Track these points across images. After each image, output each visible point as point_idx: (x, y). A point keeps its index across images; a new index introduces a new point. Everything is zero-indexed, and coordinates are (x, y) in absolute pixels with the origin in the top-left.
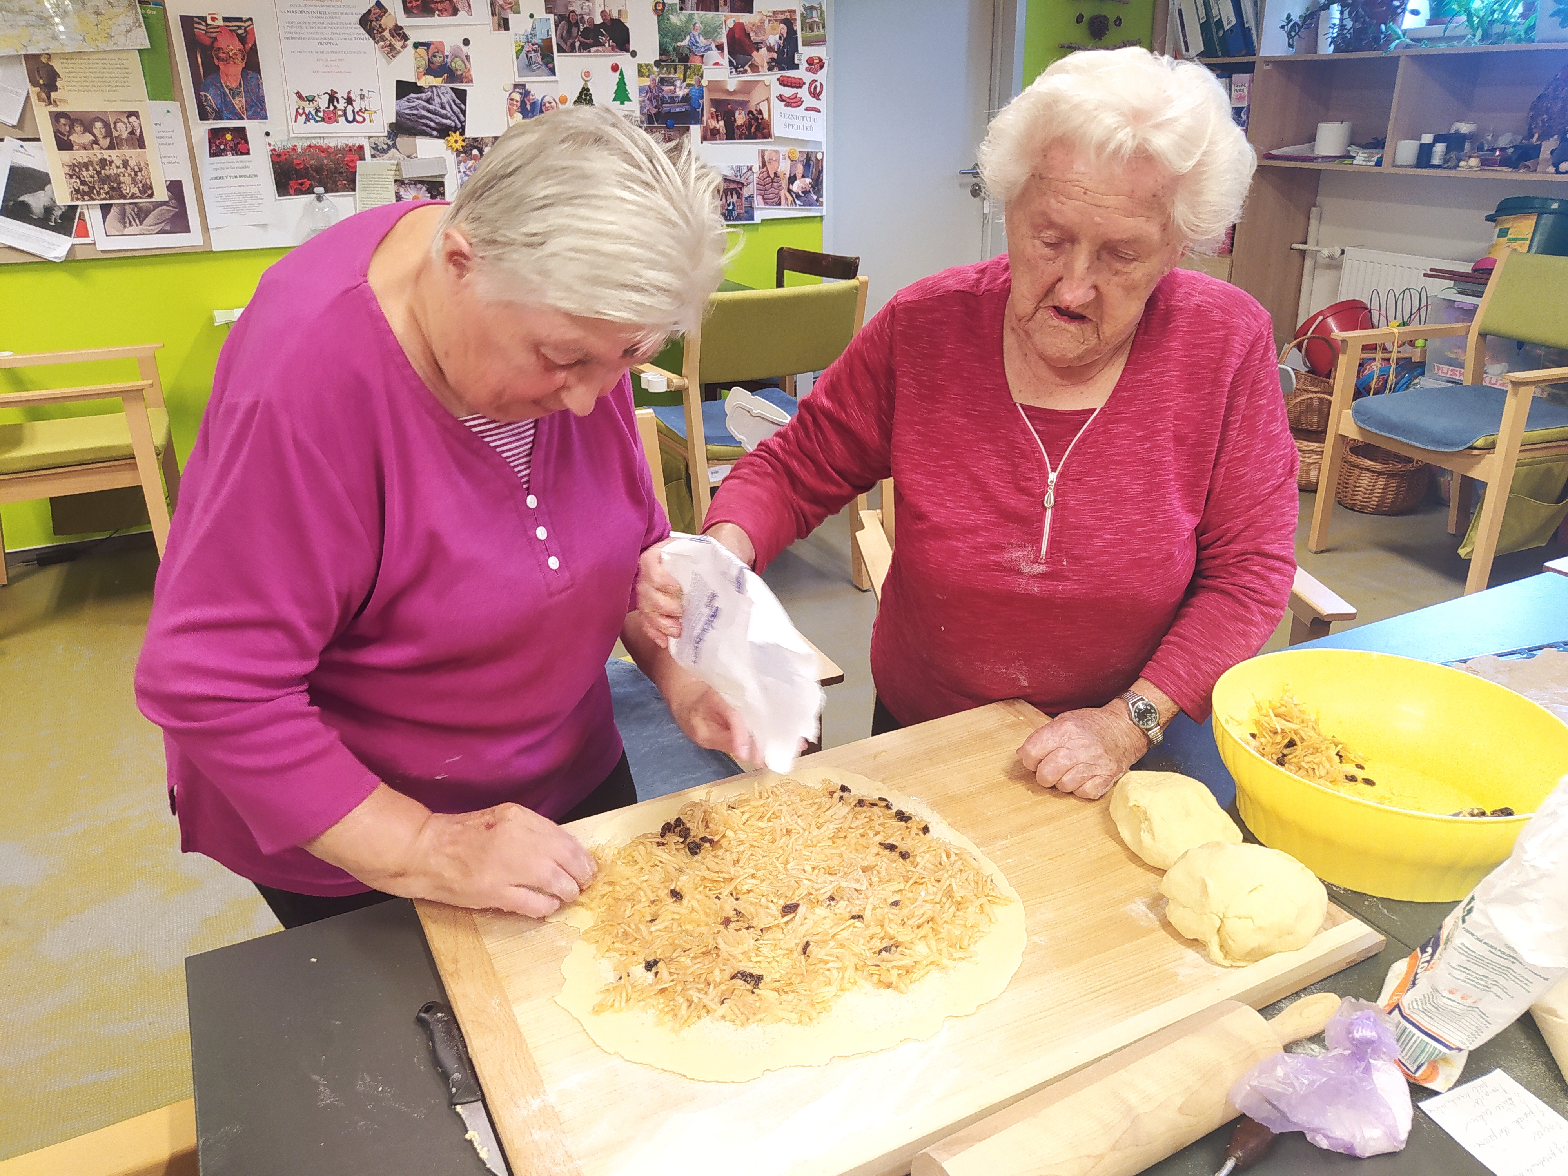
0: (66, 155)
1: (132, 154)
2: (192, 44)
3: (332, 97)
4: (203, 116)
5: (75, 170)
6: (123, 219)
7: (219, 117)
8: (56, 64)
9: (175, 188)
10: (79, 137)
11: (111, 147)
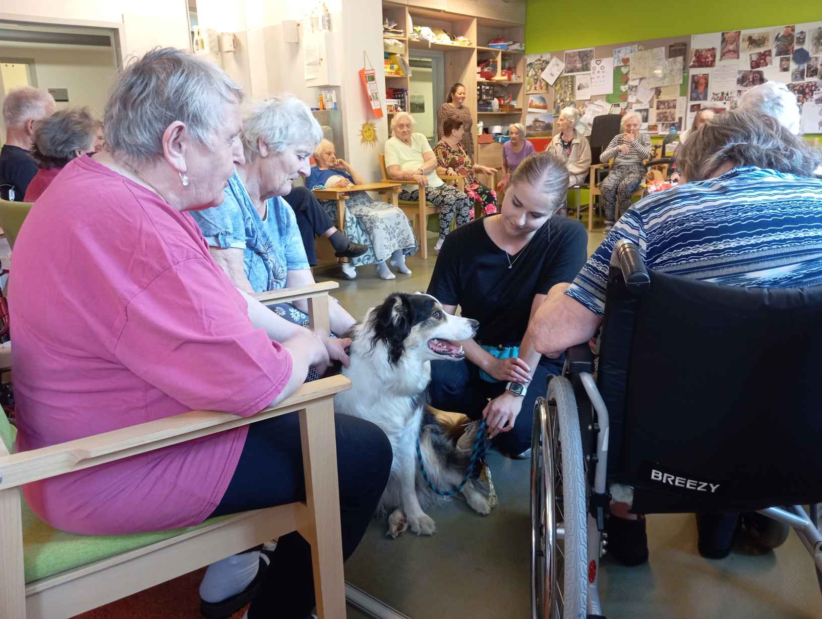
0: (658, 111)
1: (672, 110)
2: (693, 81)
3: (723, 94)
4: (691, 100)
5: (658, 115)
6: (666, 127)
7: (695, 100)
8: (662, 89)
9: (680, 119)
10: (662, 107)
11: (668, 109)
